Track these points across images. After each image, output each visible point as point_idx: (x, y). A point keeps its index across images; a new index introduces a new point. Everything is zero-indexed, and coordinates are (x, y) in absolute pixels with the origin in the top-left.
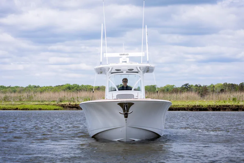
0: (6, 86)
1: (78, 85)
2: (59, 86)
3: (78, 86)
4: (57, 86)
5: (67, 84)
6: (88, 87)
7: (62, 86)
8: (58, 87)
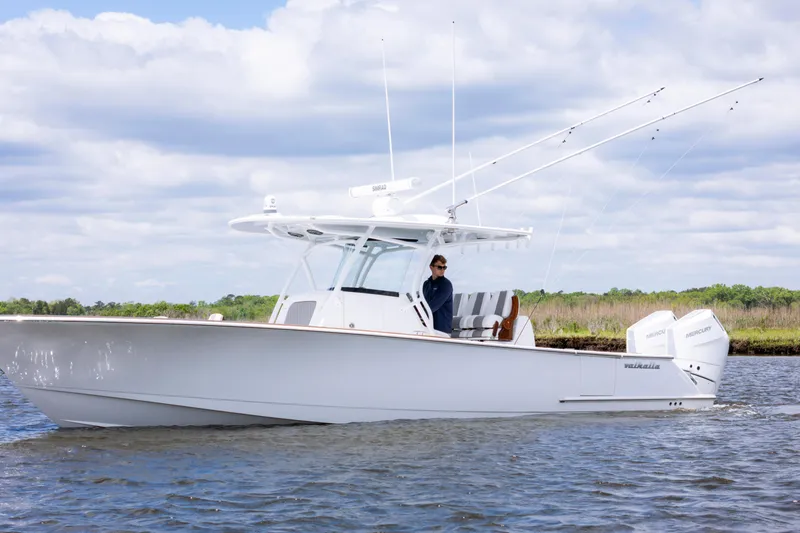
0: (551, 293)
1: (748, 289)
2: (695, 290)
3: (748, 291)
4: (688, 291)
5: (718, 286)
6: (776, 295)
7: (702, 290)
8: (690, 294)
